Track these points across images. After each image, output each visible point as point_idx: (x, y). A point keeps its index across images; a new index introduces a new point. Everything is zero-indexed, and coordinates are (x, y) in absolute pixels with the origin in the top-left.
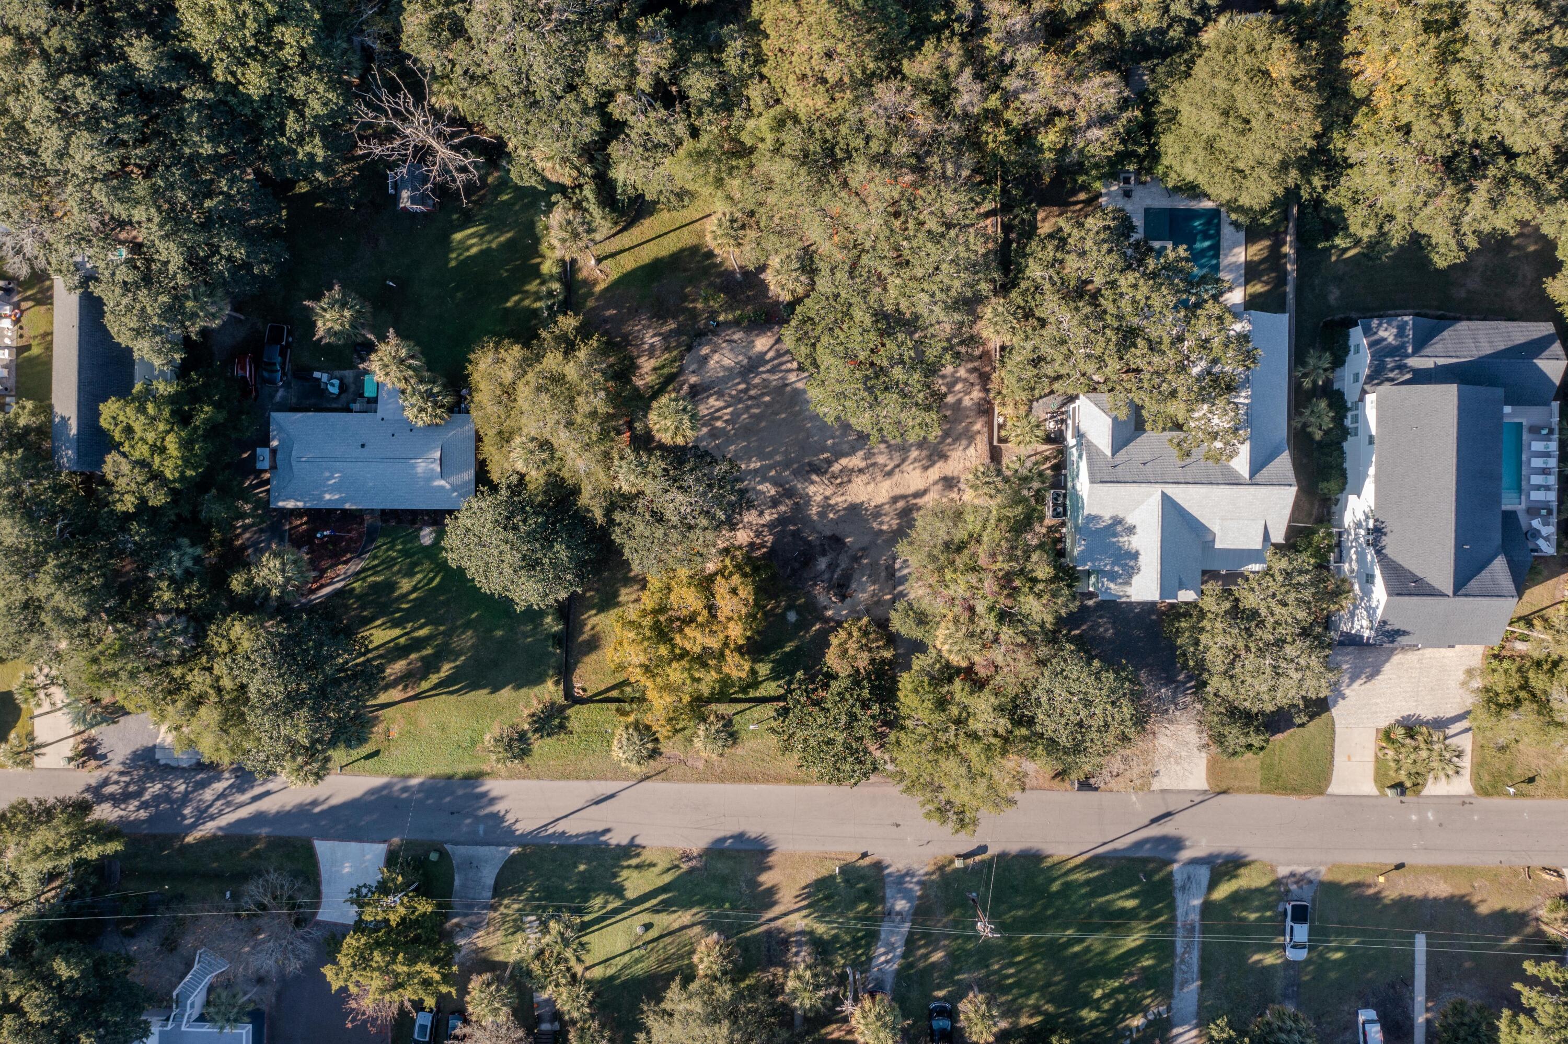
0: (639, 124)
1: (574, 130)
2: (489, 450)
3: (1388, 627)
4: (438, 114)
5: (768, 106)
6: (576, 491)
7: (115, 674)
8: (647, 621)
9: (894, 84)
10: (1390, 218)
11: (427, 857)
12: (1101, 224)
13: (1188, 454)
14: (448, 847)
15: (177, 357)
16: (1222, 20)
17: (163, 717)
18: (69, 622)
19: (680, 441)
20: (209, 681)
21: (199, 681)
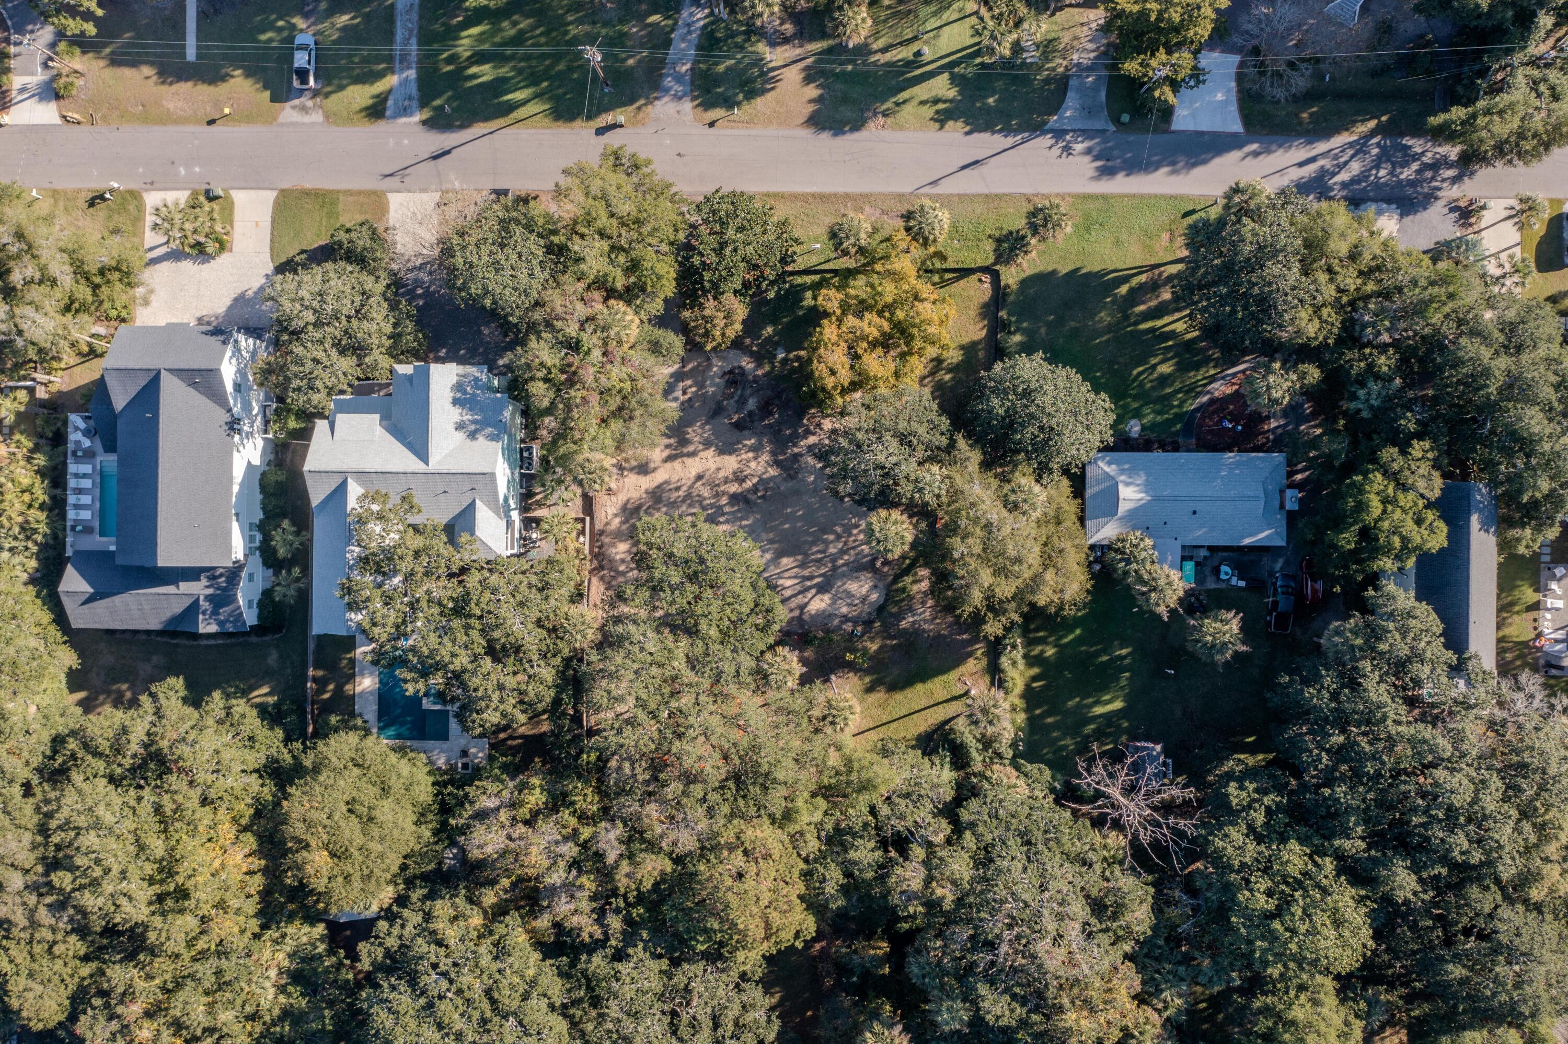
0: (924, 814)
1: (986, 810)
2: (1071, 508)
3: (222, 338)
4: (1117, 825)
5: (802, 834)
6: (986, 465)
7: (1432, 283)
8: (917, 344)
9: (680, 850)
10: (220, 722)
11: (1132, 117)
12: (485, 716)
13: (404, 499)
14: (1112, 128)
15: (1371, 592)
16: (375, 908)
17: (1385, 245)
18: (1475, 333)
19: (883, 513)
20: (1340, 278)
21: (1350, 280)
